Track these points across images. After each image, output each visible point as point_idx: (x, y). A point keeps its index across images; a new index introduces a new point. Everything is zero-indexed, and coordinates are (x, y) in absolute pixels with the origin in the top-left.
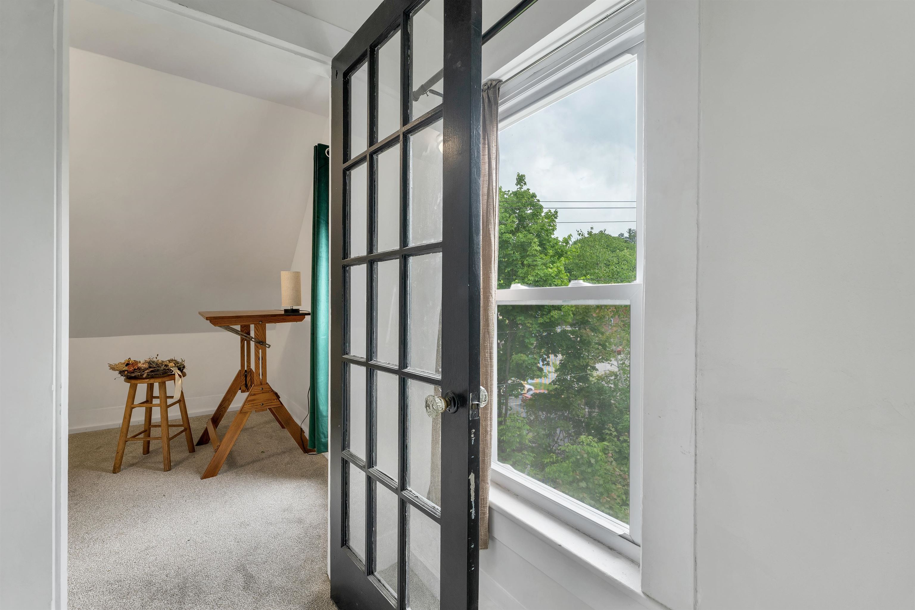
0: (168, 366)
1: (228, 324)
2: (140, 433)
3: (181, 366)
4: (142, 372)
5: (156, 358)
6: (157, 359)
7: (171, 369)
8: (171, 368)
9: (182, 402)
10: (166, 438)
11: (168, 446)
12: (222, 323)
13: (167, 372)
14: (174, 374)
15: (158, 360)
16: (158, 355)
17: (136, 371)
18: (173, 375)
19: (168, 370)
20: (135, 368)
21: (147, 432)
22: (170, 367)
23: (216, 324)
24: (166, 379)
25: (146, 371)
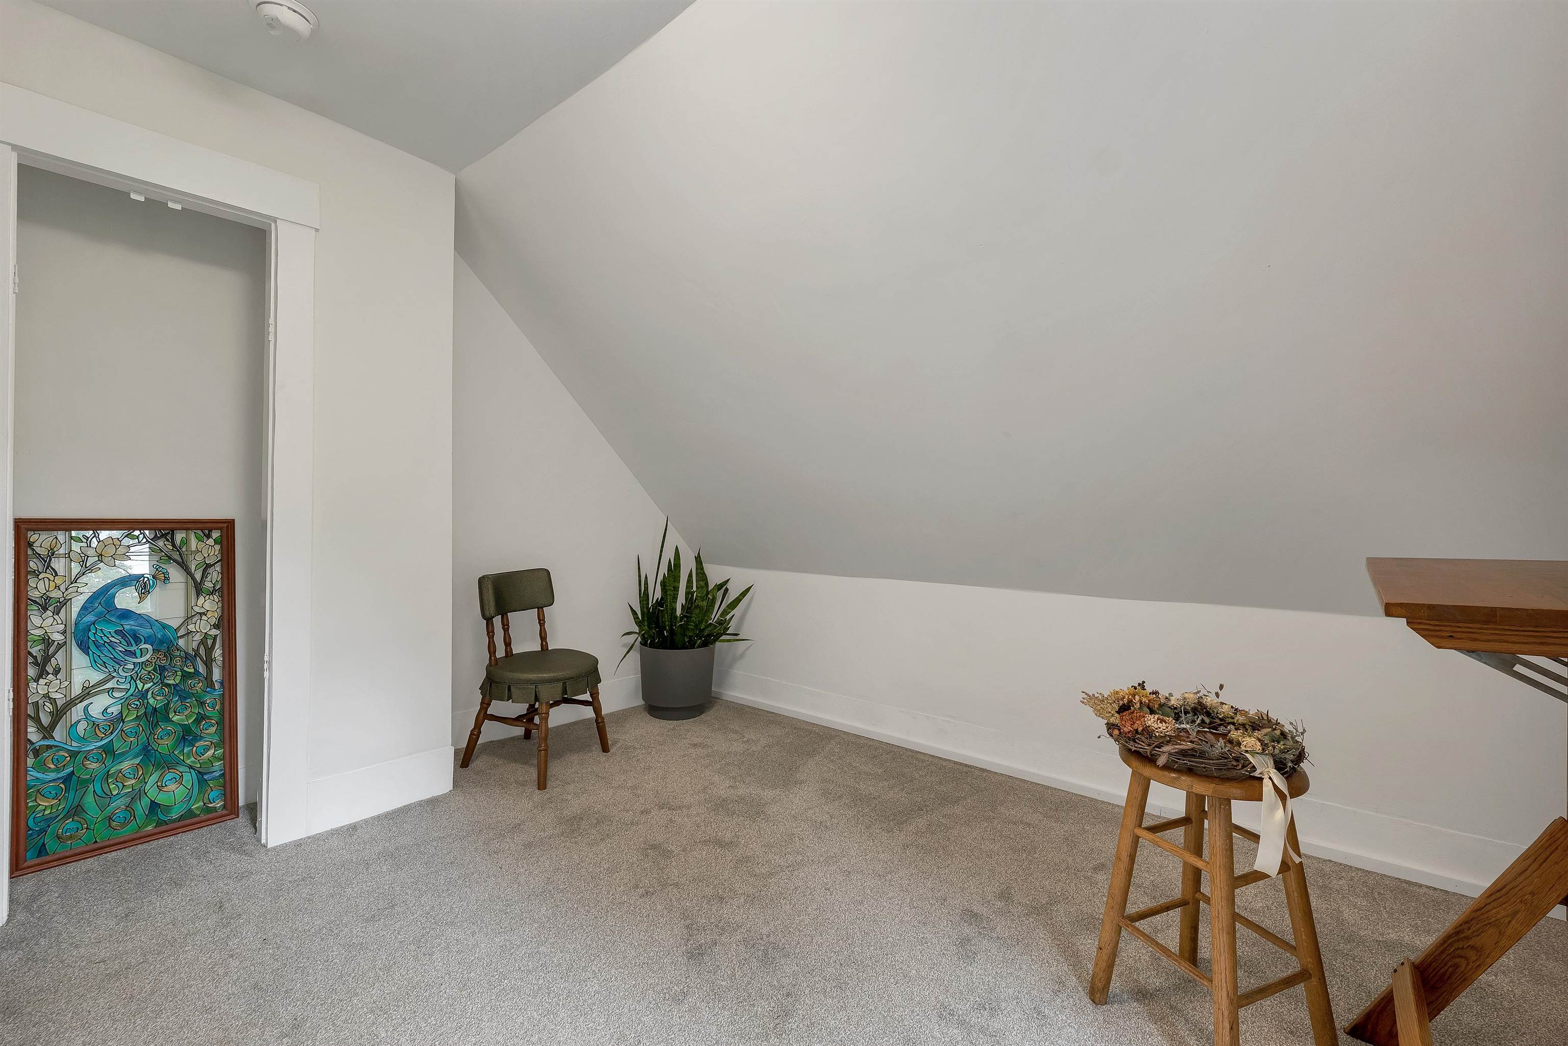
0: (1239, 744)
1: (1515, 647)
2: (1167, 908)
3: (1287, 756)
4: (1156, 746)
5: (1217, 695)
6: (1220, 700)
7: (1247, 759)
8: (1247, 755)
9: (1291, 871)
10: (1224, 994)
11: (1231, 1028)
12: (1478, 636)
13: (1233, 765)
14: (1261, 779)
15: (1222, 703)
16: (1221, 687)
17: (1139, 736)
18: (1256, 783)
19: (1237, 759)
20: (1135, 726)
21: (1190, 908)
22: (1246, 752)
23: (1442, 637)
24: (1234, 791)
25: (1166, 748)
